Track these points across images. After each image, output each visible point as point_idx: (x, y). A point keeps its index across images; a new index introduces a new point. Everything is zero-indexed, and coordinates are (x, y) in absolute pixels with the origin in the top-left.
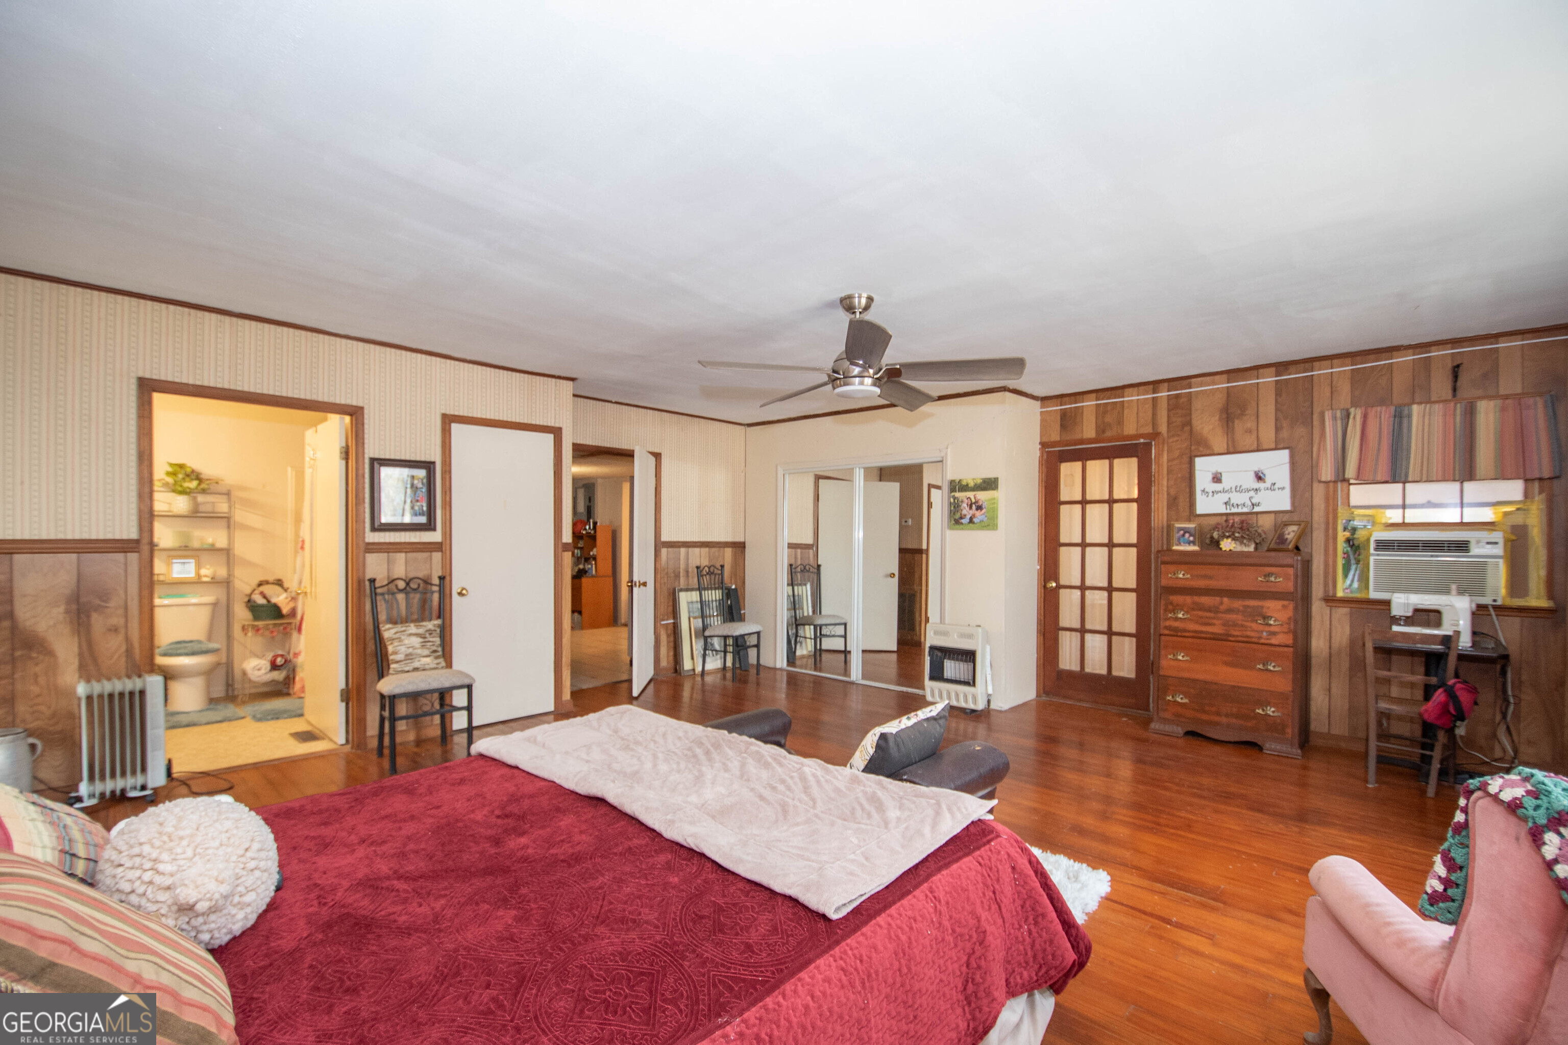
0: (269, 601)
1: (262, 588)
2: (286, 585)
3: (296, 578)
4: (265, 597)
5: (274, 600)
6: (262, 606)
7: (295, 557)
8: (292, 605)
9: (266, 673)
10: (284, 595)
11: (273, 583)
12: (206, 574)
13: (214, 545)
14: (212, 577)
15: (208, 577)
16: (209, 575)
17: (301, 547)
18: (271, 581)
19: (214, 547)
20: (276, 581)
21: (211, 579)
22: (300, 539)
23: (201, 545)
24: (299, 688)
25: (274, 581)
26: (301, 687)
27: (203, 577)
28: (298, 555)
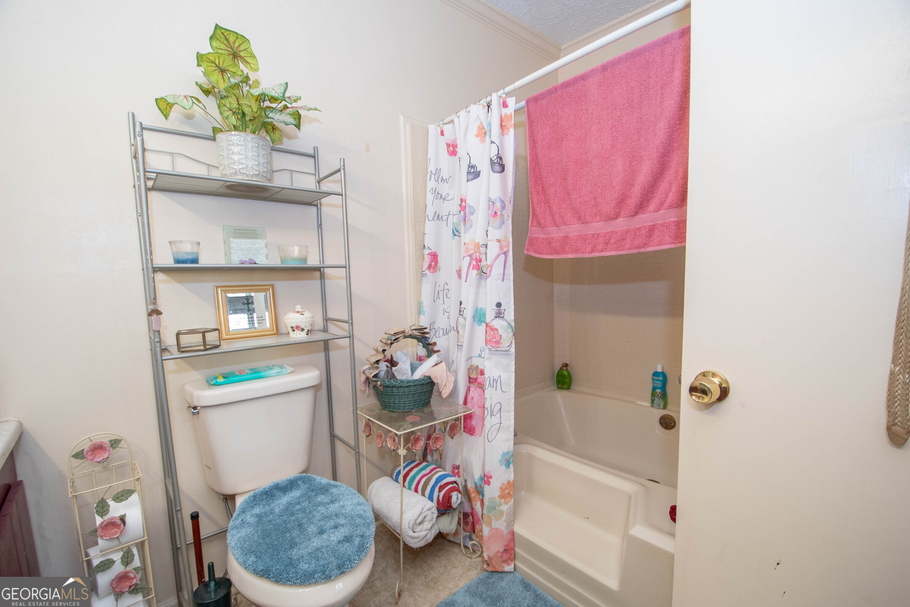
2: (430, 338)
9: (432, 526)
10: (434, 359)
11: (410, 336)
12: (299, 324)
13: (305, 260)
14: (308, 330)
15: (303, 330)
16: (306, 327)
17: (429, 267)
18: (410, 333)
19: (306, 264)
20: (418, 331)
21: (307, 334)
22: (426, 252)
23: (282, 261)
24: (499, 551)
25: (414, 331)
26: (501, 550)
27: (294, 331)
28: (425, 279)
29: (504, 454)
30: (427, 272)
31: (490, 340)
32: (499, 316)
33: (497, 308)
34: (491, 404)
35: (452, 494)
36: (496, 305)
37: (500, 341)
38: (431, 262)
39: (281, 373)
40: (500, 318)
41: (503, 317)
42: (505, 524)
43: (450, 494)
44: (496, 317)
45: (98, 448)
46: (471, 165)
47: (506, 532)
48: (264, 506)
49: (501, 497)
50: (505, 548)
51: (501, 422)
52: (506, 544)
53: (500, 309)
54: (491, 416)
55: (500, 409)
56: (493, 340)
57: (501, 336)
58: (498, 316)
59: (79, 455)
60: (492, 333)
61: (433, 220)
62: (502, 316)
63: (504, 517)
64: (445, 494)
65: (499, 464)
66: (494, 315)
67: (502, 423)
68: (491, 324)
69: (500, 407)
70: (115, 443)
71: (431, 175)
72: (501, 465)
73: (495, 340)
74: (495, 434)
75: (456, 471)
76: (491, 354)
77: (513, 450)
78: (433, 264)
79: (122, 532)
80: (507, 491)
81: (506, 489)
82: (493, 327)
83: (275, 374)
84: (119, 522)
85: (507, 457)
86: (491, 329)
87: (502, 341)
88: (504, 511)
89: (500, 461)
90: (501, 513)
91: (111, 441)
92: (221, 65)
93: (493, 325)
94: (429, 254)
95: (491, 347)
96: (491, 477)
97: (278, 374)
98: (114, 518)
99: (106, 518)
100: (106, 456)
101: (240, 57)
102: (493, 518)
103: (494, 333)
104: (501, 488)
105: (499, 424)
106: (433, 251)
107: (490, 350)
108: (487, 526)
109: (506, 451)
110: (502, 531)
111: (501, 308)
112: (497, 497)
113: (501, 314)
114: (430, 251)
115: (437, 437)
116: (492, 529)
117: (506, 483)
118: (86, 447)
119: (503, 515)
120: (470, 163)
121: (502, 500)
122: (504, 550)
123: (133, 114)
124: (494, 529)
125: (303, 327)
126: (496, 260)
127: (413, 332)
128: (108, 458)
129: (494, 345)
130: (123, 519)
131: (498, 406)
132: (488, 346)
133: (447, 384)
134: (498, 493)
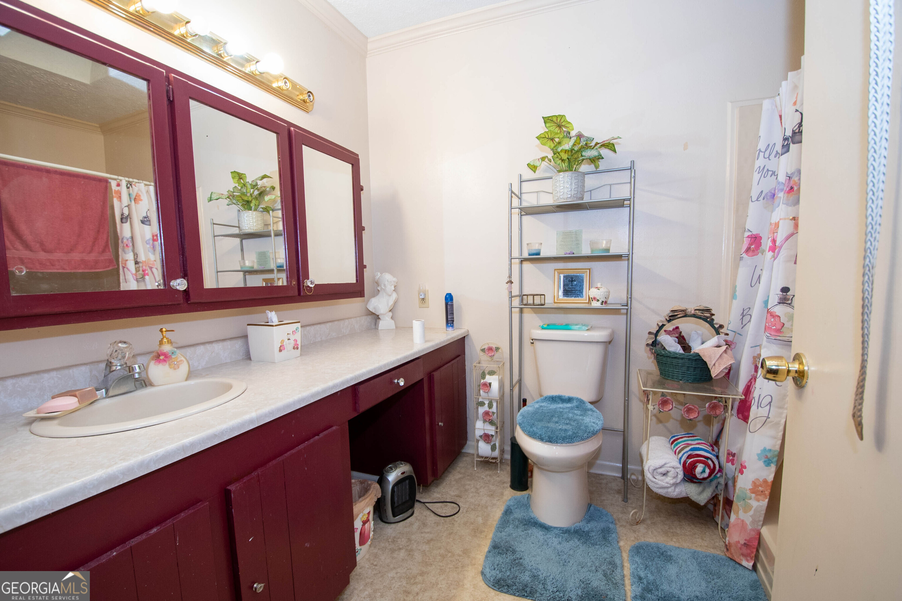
0: (686, 348)
1: (676, 323)
2: (718, 320)
3: (736, 307)
4: (682, 340)
5: (697, 348)
6: (674, 356)
7: (736, 267)
8: (728, 361)
9: (675, 485)
10: (715, 340)
11: (694, 316)
12: (596, 296)
13: (608, 250)
14: (603, 302)
15: (598, 300)
16: (600, 298)
17: (748, 250)
18: (693, 312)
19: (609, 253)
20: (701, 312)
21: (602, 304)
22: (747, 234)
23: (592, 251)
24: (739, 542)
25: (697, 311)
26: (742, 542)
27: (592, 301)
28: (741, 263)
29: (765, 450)
30: (744, 255)
31: (769, 327)
32: (784, 302)
33: (781, 293)
34: (760, 395)
35: (698, 464)
36: (781, 289)
37: (781, 329)
38: (751, 244)
39: (581, 329)
40: (785, 304)
41: (790, 304)
42: (751, 519)
43: (696, 463)
44: (780, 303)
45: (490, 349)
46: (785, 137)
47: (750, 527)
48: (548, 404)
49: (753, 491)
50: (746, 542)
51: (769, 416)
52: (748, 539)
53: (786, 294)
54: (758, 407)
55: (770, 403)
56: (773, 328)
57: (784, 324)
58: (782, 302)
59: (483, 350)
60: (772, 320)
61: (757, 200)
62: (789, 302)
63: (751, 513)
64: (692, 461)
65: (757, 457)
66: (777, 300)
67: (769, 418)
68: (772, 310)
69: (770, 401)
70: (497, 349)
71: (759, 154)
72: (759, 459)
73: (774, 327)
74: (759, 426)
75: (731, 458)
76: (769, 342)
77: (779, 450)
78: (753, 246)
79: (489, 390)
80: (760, 489)
81: (761, 485)
82: (774, 314)
83: (577, 329)
84: (488, 385)
85: (769, 455)
86: (771, 315)
87: (783, 330)
88: (753, 507)
89: (758, 455)
90: (750, 507)
91: (496, 347)
92: (550, 137)
93: (775, 311)
94: (748, 237)
95: (769, 335)
96: (745, 467)
97: (579, 330)
98: (487, 382)
99: (484, 380)
100: (493, 354)
101: (563, 126)
102: (741, 508)
103: (775, 320)
104: (754, 483)
105: (766, 418)
106: (754, 233)
107: (768, 338)
108: (734, 514)
109: (768, 448)
110: (747, 524)
111: (788, 294)
112: (748, 489)
113: (788, 300)
114: (750, 233)
115: (690, 408)
116: (739, 519)
117: (761, 480)
118: (486, 347)
119: (750, 510)
120: (784, 135)
121: (753, 495)
122: (745, 544)
123: (520, 175)
124: (740, 519)
125: (598, 298)
126: (787, 240)
127: (696, 313)
128: (494, 355)
129: (773, 333)
130: (490, 384)
131: (768, 399)
132: (766, 333)
133: (716, 365)
134: (749, 486)
